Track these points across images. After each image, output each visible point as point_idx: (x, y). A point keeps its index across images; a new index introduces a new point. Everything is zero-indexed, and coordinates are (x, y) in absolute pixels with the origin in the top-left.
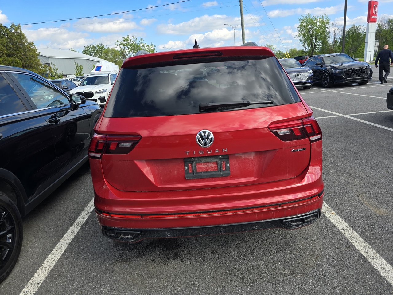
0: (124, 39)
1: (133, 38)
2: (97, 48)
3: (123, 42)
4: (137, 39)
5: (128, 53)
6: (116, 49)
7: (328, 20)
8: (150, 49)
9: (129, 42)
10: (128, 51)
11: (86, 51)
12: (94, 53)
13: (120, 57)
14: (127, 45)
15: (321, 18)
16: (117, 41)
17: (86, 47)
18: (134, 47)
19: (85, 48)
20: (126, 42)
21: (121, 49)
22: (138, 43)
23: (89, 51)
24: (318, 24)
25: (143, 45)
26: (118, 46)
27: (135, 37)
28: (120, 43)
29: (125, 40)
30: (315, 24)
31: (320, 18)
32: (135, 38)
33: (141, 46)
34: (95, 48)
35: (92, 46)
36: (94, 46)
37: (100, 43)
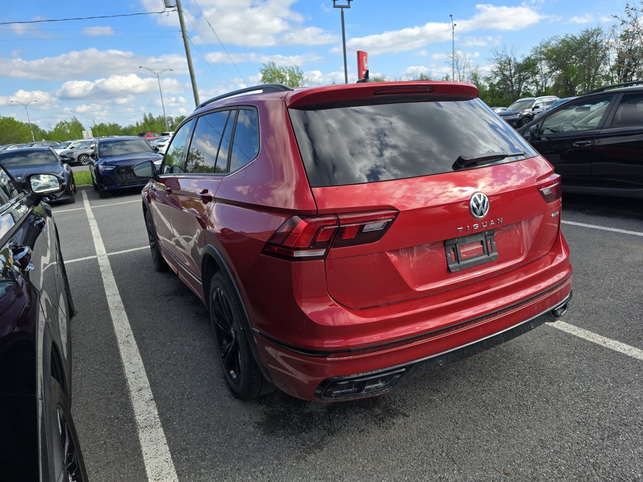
7: (300, 74)
15: (291, 70)
24: (288, 78)
30: (284, 77)
31: (289, 70)
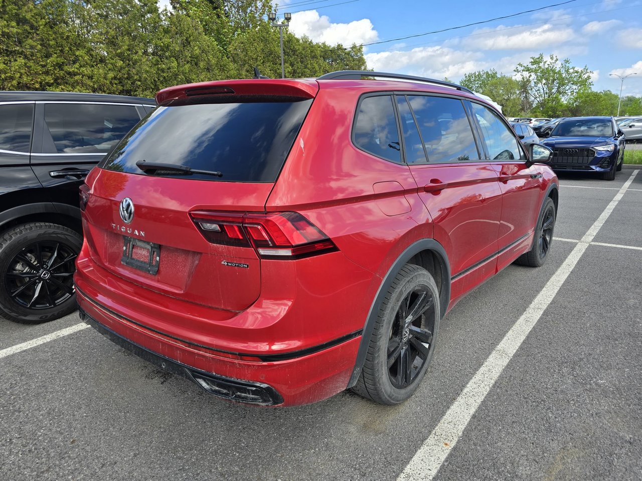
0: (533, 61)
1: (551, 58)
2: (485, 76)
3: (530, 66)
4: (557, 60)
5: (533, 85)
6: (514, 78)
8: (579, 77)
9: (541, 65)
10: (536, 81)
11: (465, 81)
12: (477, 85)
13: (518, 92)
14: (536, 71)
16: (519, 64)
17: (467, 75)
18: (549, 74)
19: (466, 77)
20: (535, 66)
21: (523, 78)
22: (558, 66)
23: (471, 82)
25: (567, 71)
26: (518, 72)
27: (554, 57)
28: (523, 68)
29: (534, 63)
32: (555, 59)
33: (563, 72)
34: (481, 77)
35: (477, 74)
36: (481, 73)
37: (492, 69)
